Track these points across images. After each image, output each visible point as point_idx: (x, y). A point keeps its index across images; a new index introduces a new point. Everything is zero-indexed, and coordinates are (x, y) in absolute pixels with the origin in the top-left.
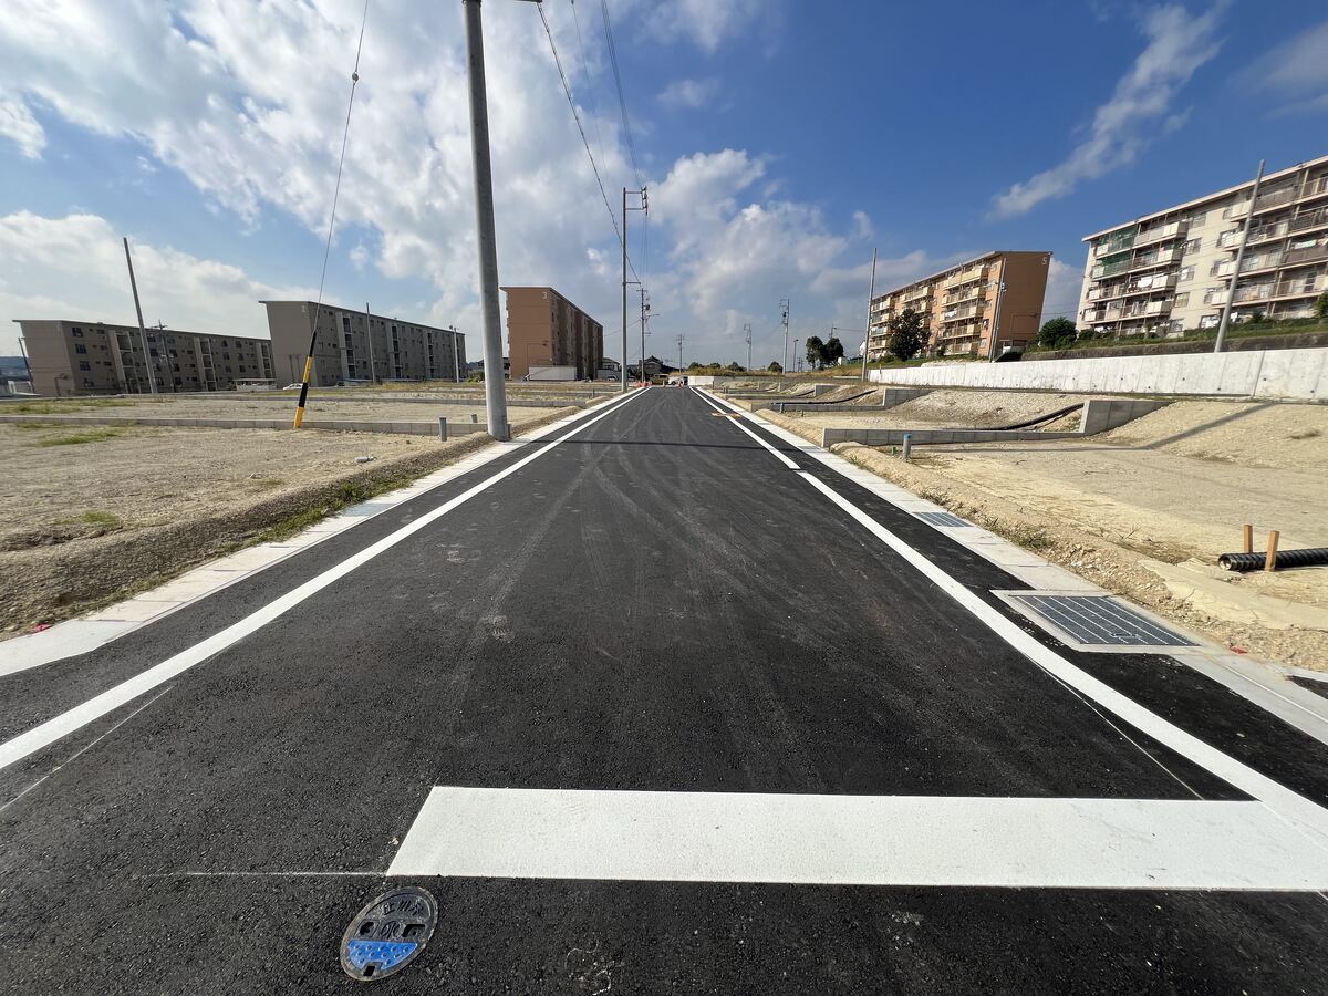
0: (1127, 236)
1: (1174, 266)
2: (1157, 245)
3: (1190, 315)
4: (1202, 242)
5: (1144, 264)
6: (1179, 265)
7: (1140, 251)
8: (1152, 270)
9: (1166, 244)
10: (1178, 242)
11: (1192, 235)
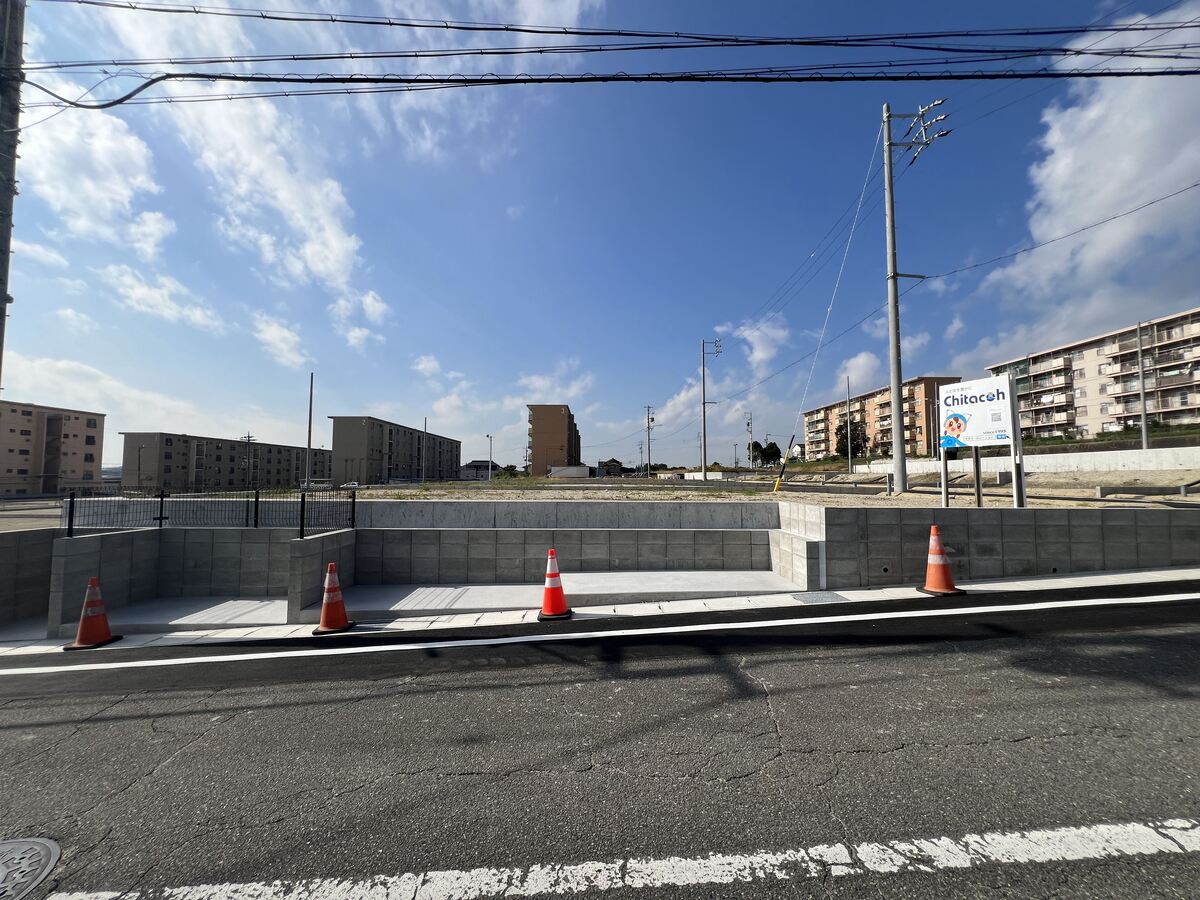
0: (1022, 366)
1: (1067, 388)
2: (1049, 374)
3: (1092, 423)
4: (1086, 371)
5: (1042, 386)
6: (1072, 387)
7: (1035, 377)
8: (1050, 391)
9: (1058, 372)
10: (1066, 370)
11: (1076, 366)
